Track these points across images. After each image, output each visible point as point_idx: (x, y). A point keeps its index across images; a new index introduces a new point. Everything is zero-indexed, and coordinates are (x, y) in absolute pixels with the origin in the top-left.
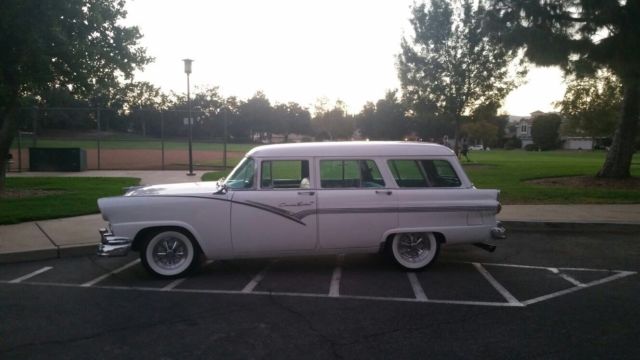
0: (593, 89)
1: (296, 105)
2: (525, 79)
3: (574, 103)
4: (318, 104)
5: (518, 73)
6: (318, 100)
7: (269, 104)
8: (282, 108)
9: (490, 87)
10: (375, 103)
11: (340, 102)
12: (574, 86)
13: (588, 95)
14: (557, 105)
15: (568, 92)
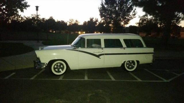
0: (147, 19)
1: (63, 21)
2: (135, 16)
3: (142, 23)
4: (70, 22)
5: (133, 14)
6: (70, 20)
7: (55, 21)
8: (59, 22)
9: (125, 18)
10: (87, 22)
11: (77, 21)
12: (142, 19)
13: (145, 21)
14: (137, 24)
15: (140, 20)
